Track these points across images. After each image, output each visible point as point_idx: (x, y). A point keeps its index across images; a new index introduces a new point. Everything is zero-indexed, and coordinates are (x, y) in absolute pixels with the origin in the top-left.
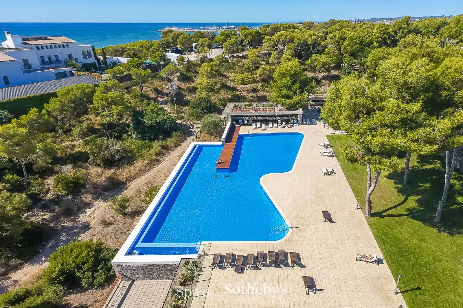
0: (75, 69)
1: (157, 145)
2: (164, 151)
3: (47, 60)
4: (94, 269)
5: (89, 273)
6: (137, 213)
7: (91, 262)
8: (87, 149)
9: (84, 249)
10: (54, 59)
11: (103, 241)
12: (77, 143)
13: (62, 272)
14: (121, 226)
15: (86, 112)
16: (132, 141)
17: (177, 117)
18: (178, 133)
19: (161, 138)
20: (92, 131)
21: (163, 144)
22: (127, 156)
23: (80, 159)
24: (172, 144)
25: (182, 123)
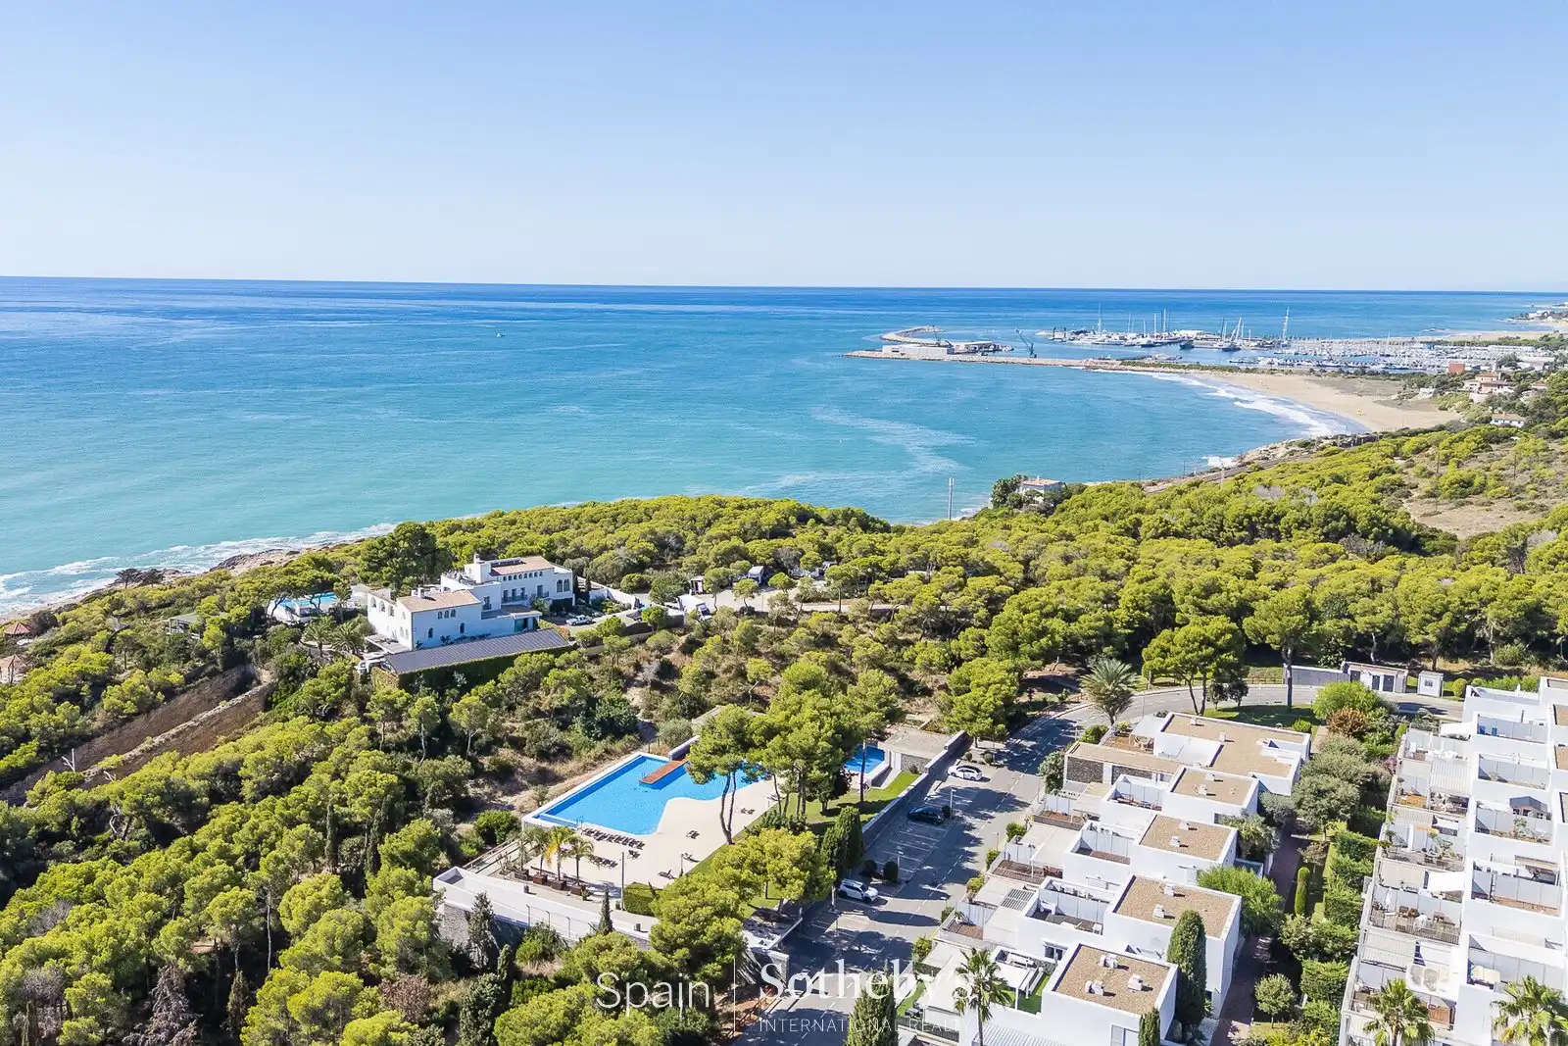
0: (541, 614)
1: (600, 746)
2: (606, 756)
3: (510, 595)
8: (526, 734)
10: (518, 593)
12: (517, 725)
13: (487, 826)
15: (537, 688)
16: (576, 735)
17: (644, 715)
18: (632, 737)
19: (609, 738)
20: (538, 713)
21: (609, 746)
22: (564, 752)
23: (517, 744)
24: (619, 750)
25: (650, 723)
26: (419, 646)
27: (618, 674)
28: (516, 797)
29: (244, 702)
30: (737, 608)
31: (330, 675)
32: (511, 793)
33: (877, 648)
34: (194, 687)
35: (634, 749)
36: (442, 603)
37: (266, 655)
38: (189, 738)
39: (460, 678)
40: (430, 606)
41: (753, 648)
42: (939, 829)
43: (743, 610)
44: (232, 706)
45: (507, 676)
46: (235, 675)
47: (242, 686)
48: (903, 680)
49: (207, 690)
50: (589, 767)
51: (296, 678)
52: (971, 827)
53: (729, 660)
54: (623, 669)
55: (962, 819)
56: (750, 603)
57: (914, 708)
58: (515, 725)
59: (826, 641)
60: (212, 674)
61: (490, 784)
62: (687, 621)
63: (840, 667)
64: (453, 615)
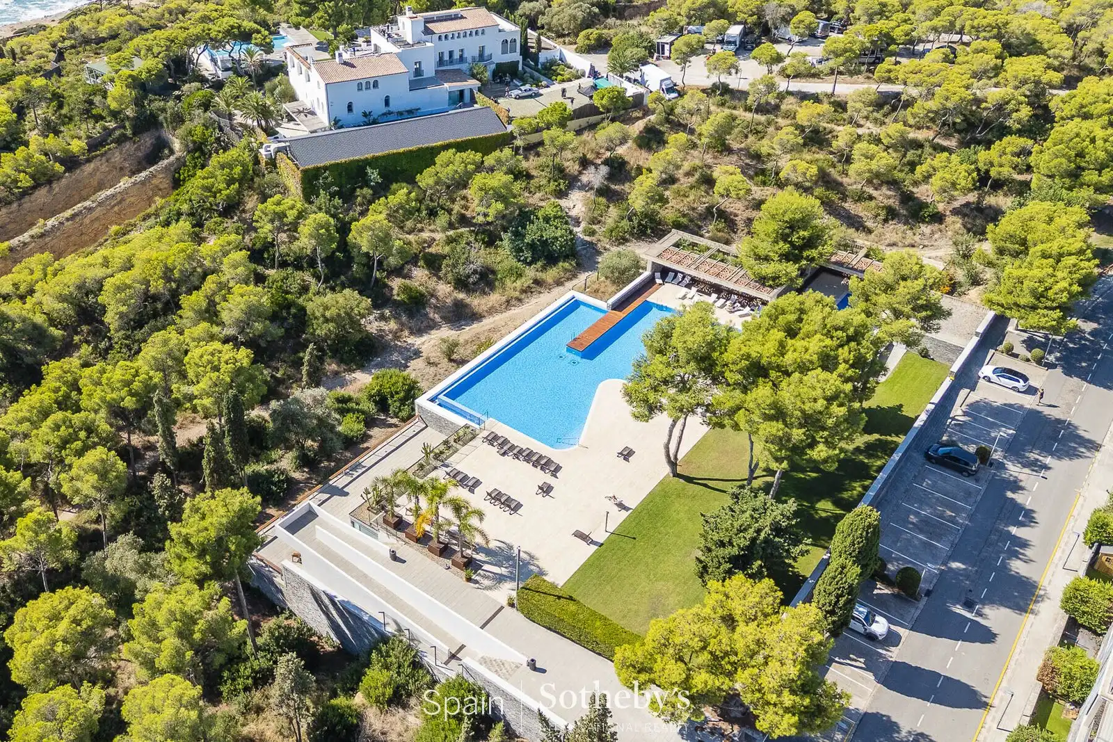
0: (479, 84)
2: (534, 288)
3: (446, 57)
4: (403, 401)
5: (397, 404)
6: (462, 362)
7: (402, 394)
8: (446, 250)
9: (401, 380)
10: (456, 56)
11: (419, 380)
12: (437, 236)
14: (442, 371)
16: (503, 256)
17: (584, 231)
18: (566, 265)
19: (539, 264)
20: (464, 220)
21: (540, 275)
22: (486, 279)
23: (433, 263)
24: (550, 280)
25: (591, 243)
26: (337, 123)
27: (560, 171)
28: (425, 338)
29: (148, 179)
30: (708, 83)
31: (223, 167)
32: (419, 332)
33: (884, 161)
34: (102, 155)
35: (569, 279)
36: (364, 72)
37: (178, 119)
38: (87, 221)
39: (374, 175)
40: (349, 74)
41: (723, 144)
42: (970, 483)
43: (715, 87)
44: (134, 184)
45: (426, 179)
46: (147, 140)
47: (153, 157)
48: (907, 198)
49: (117, 157)
50: (514, 302)
51: (203, 153)
52: (1016, 486)
53: (695, 159)
54: (566, 164)
55: (1001, 466)
56: (724, 79)
57: (917, 238)
58: (435, 235)
59: (815, 138)
60: (121, 140)
61: (396, 317)
62: (648, 100)
63: (829, 175)
64: (376, 85)
